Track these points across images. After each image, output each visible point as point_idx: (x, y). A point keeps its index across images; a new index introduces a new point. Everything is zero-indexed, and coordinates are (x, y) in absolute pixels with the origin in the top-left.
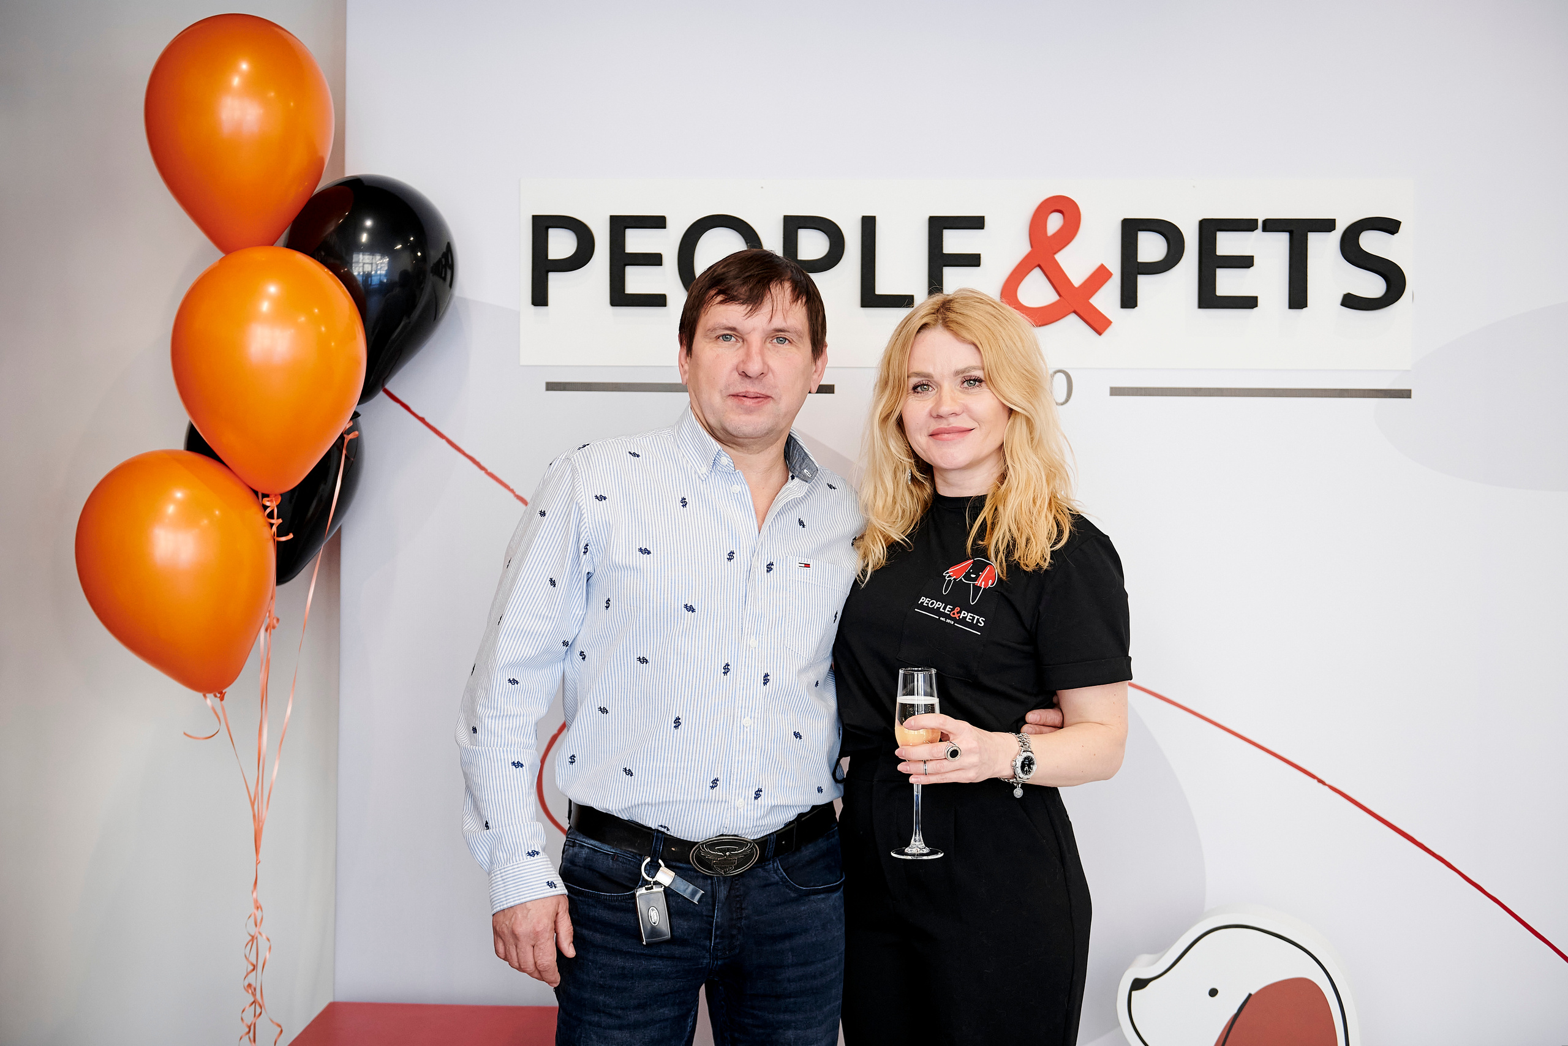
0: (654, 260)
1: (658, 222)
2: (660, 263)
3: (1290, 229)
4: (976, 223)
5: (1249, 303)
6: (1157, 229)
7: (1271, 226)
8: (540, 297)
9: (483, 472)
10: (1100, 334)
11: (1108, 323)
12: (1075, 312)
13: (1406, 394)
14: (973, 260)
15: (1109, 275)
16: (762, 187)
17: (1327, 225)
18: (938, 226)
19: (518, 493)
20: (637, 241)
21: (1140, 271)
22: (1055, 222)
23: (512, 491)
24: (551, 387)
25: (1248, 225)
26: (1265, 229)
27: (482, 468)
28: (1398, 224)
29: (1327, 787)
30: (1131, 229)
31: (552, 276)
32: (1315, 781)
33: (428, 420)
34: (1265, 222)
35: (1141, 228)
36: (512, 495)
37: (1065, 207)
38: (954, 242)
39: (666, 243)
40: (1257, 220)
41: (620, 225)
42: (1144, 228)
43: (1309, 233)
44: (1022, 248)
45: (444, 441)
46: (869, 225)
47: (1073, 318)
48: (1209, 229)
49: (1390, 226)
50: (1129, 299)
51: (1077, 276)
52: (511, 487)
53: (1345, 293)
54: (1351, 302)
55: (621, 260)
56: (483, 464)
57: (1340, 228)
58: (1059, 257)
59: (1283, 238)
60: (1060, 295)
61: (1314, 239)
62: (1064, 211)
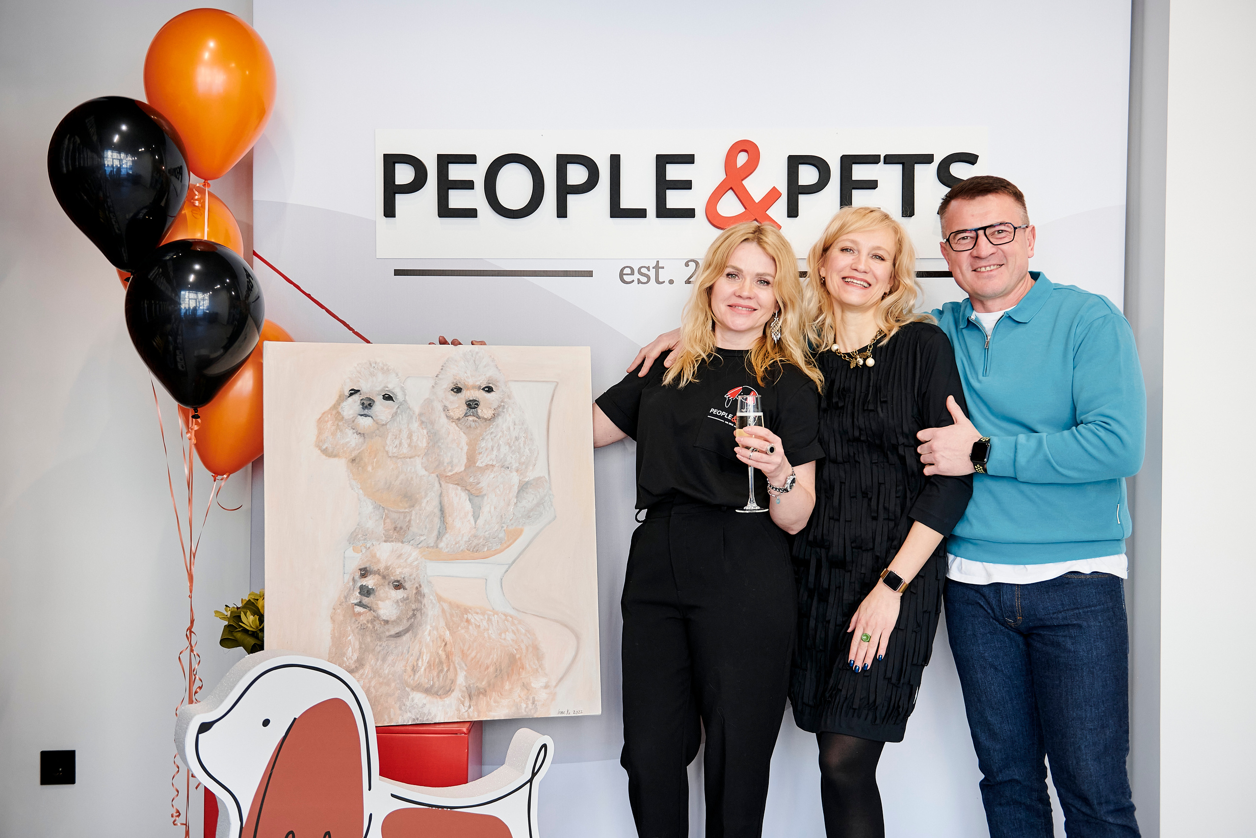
0: (468, 185)
1: (471, 159)
2: (472, 187)
3: (901, 161)
4: (689, 159)
6: (813, 162)
7: (890, 159)
8: (389, 211)
11: (779, 227)
12: (756, 220)
14: (686, 185)
15: (780, 195)
16: (542, 135)
17: (927, 159)
18: (663, 161)
20: (456, 172)
21: (800, 192)
22: (742, 159)
24: (398, 273)
25: (873, 160)
26: (885, 163)
27: (350, 329)
28: (976, 157)
30: (794, 162)
31: (398, 197)
33: (312, 295)
34: (886, 157)
35: (800, 162)
37: (748, 147)
38: (674, 172)
39: (476, 173)
40: (879, 156)
41: (444, 161)
42: (802, 161)
43: (915, 164)
44: (722, 176)
45: (324, 311)
46: (615, 160)
48: (848, 162)
49: (971, 159)
50: (793, 212)
51: (757, 196)
55: (445, 185)
56: (351, 326)
57: (937, 160)
58: (745, 183)
59: (899, 167)
60: (746, 208)
61: (919, 169)
62: (749, 151)
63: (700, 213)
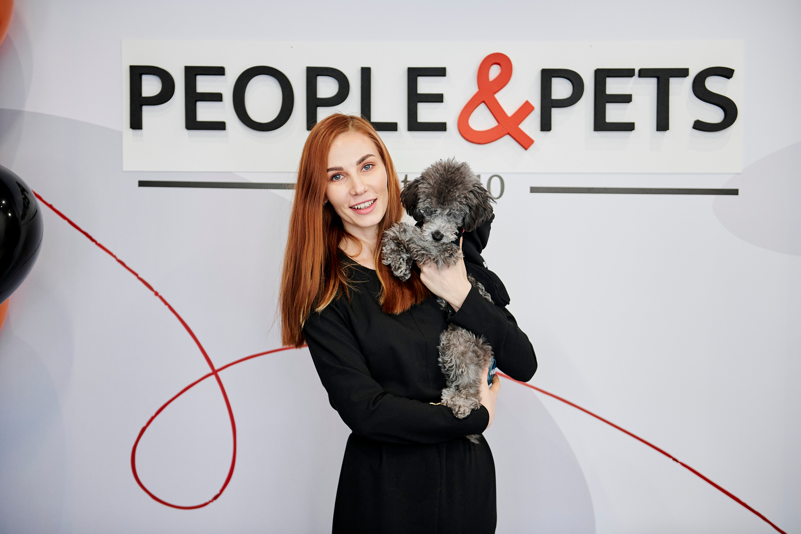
0: (217, 97)
1: (219, 71)
2: (220, 100)
3: (657, 75)
4: (440, 72)
5: (629, 127)
6: (566, 76)
7: (644, 73)
8: (136, 123)
9: (94, 243)
10: (526, 149)
11: (531, 142)
12: (509, 134)
13: (735, 192)
14: (438, 98)
15: (533, 108)
16: (292, 47)
17: (683, 73)
18: (414, 74)
19: (119, 258)
20: (204, 84)
21: (553, 106)
22: (494, 72)
23: (115, 257)
24: (142, 184)
25: (628, 73)
26: (640, 76)
27: (93, 240)
28: (732, 71)
29: (679, 465)
30: (547, 76)
31: (145, 108)
32: (671, 459)
33: (55, 206)
34: (640, 71)
35: (553, 75)
36: (114, 259)
37: (500, 60)
38: (425, 85)
39: (225, 86)
40: (634, 70)
41: (192, 73)
42: (556, 75)
43: (670, 78)
44: (473, 89)
45: (66, 222)
46: (366, 73)
47: (507, 138)
48: (602, 76)
49: (727, 73)
50: (546, 125)
51: (510, 110)
52: (114, 254)
53: (696, 119)
54: (699, 126)
55: (193, 98)
56: (94, 237)
57: (693, 74)
58: (498, 96)
59: (653, 82)
60: (498, 122)
61: (674, 83)
62: (501, 64)
63: (452, 126)
